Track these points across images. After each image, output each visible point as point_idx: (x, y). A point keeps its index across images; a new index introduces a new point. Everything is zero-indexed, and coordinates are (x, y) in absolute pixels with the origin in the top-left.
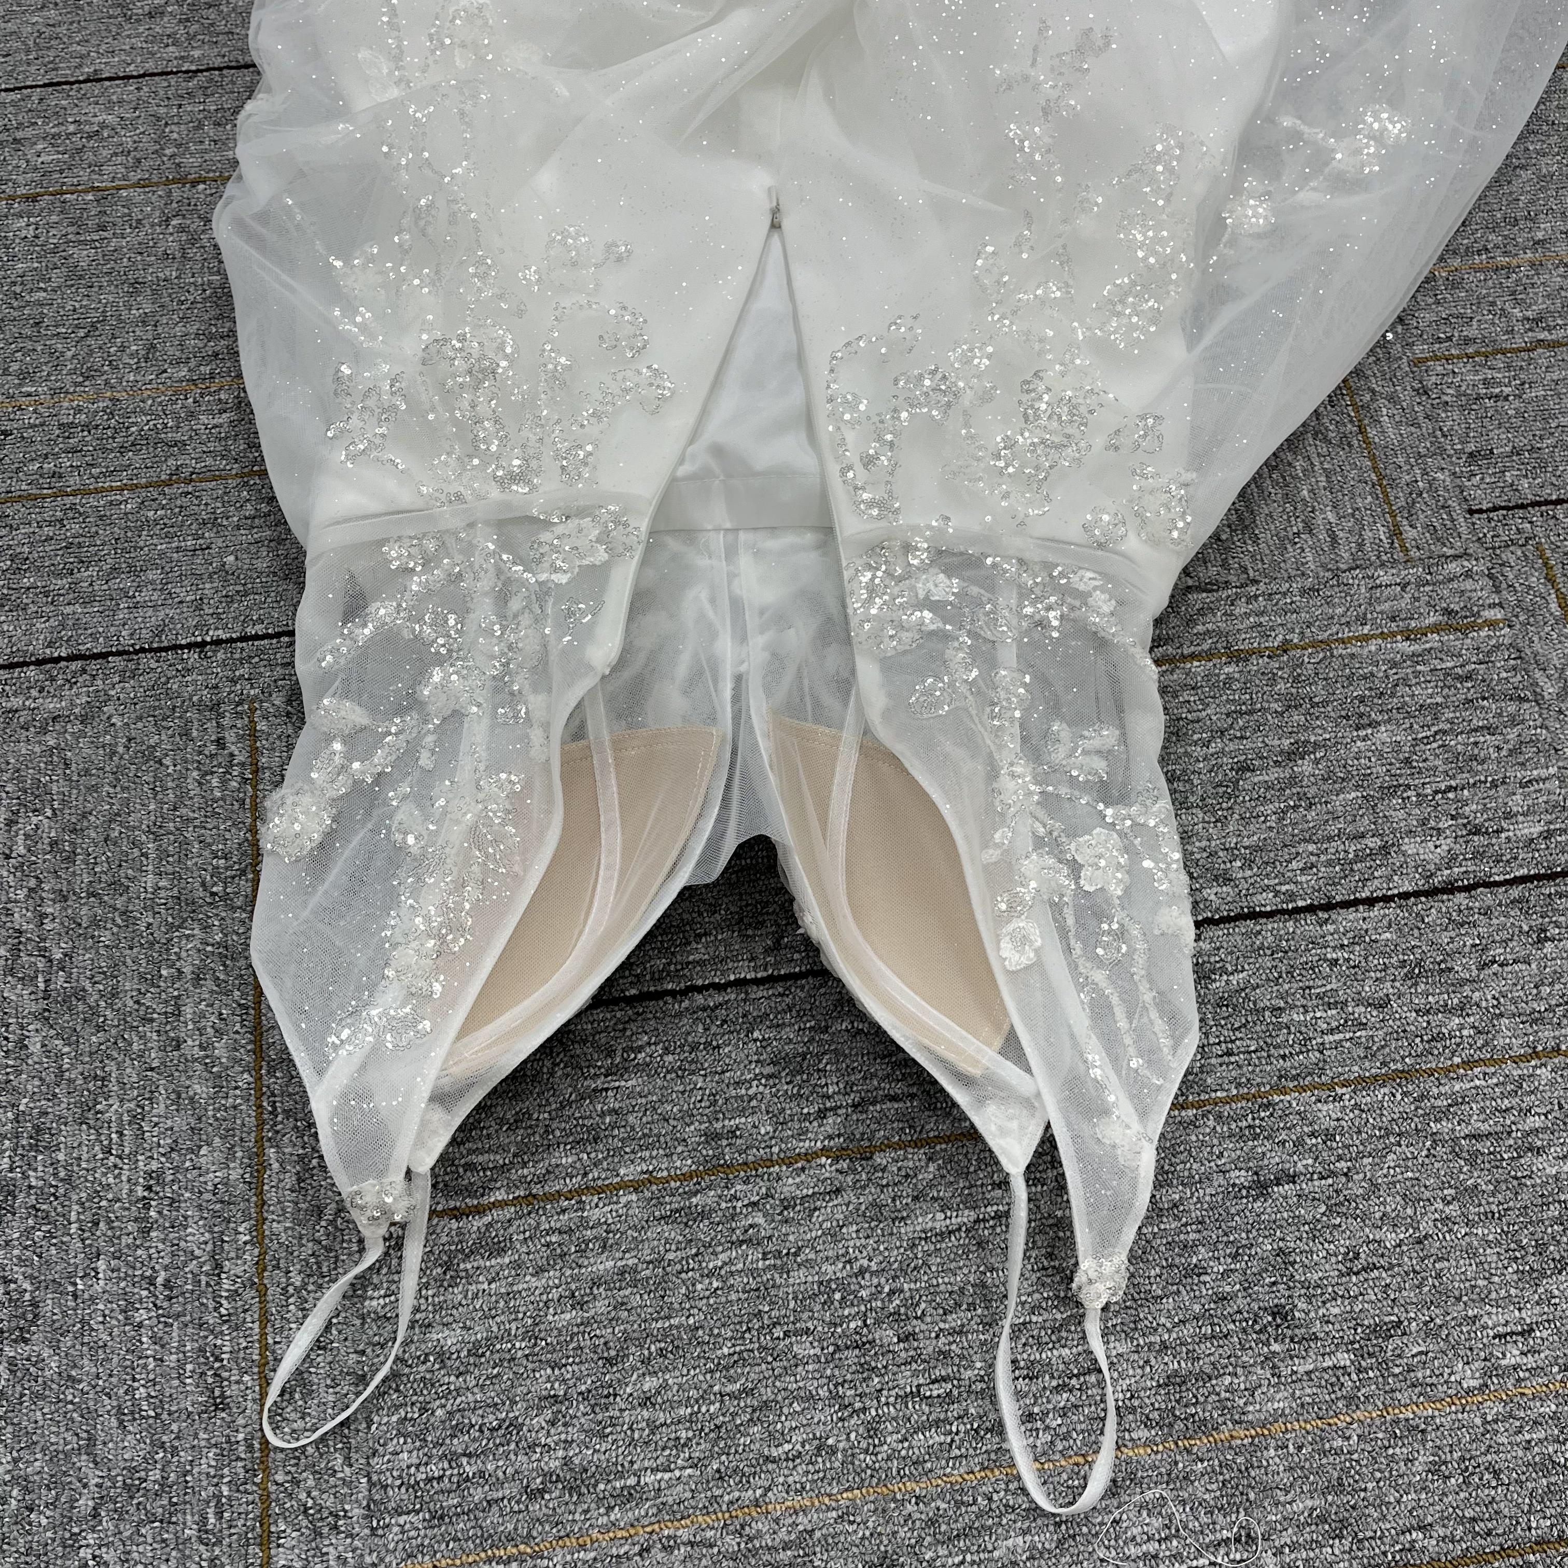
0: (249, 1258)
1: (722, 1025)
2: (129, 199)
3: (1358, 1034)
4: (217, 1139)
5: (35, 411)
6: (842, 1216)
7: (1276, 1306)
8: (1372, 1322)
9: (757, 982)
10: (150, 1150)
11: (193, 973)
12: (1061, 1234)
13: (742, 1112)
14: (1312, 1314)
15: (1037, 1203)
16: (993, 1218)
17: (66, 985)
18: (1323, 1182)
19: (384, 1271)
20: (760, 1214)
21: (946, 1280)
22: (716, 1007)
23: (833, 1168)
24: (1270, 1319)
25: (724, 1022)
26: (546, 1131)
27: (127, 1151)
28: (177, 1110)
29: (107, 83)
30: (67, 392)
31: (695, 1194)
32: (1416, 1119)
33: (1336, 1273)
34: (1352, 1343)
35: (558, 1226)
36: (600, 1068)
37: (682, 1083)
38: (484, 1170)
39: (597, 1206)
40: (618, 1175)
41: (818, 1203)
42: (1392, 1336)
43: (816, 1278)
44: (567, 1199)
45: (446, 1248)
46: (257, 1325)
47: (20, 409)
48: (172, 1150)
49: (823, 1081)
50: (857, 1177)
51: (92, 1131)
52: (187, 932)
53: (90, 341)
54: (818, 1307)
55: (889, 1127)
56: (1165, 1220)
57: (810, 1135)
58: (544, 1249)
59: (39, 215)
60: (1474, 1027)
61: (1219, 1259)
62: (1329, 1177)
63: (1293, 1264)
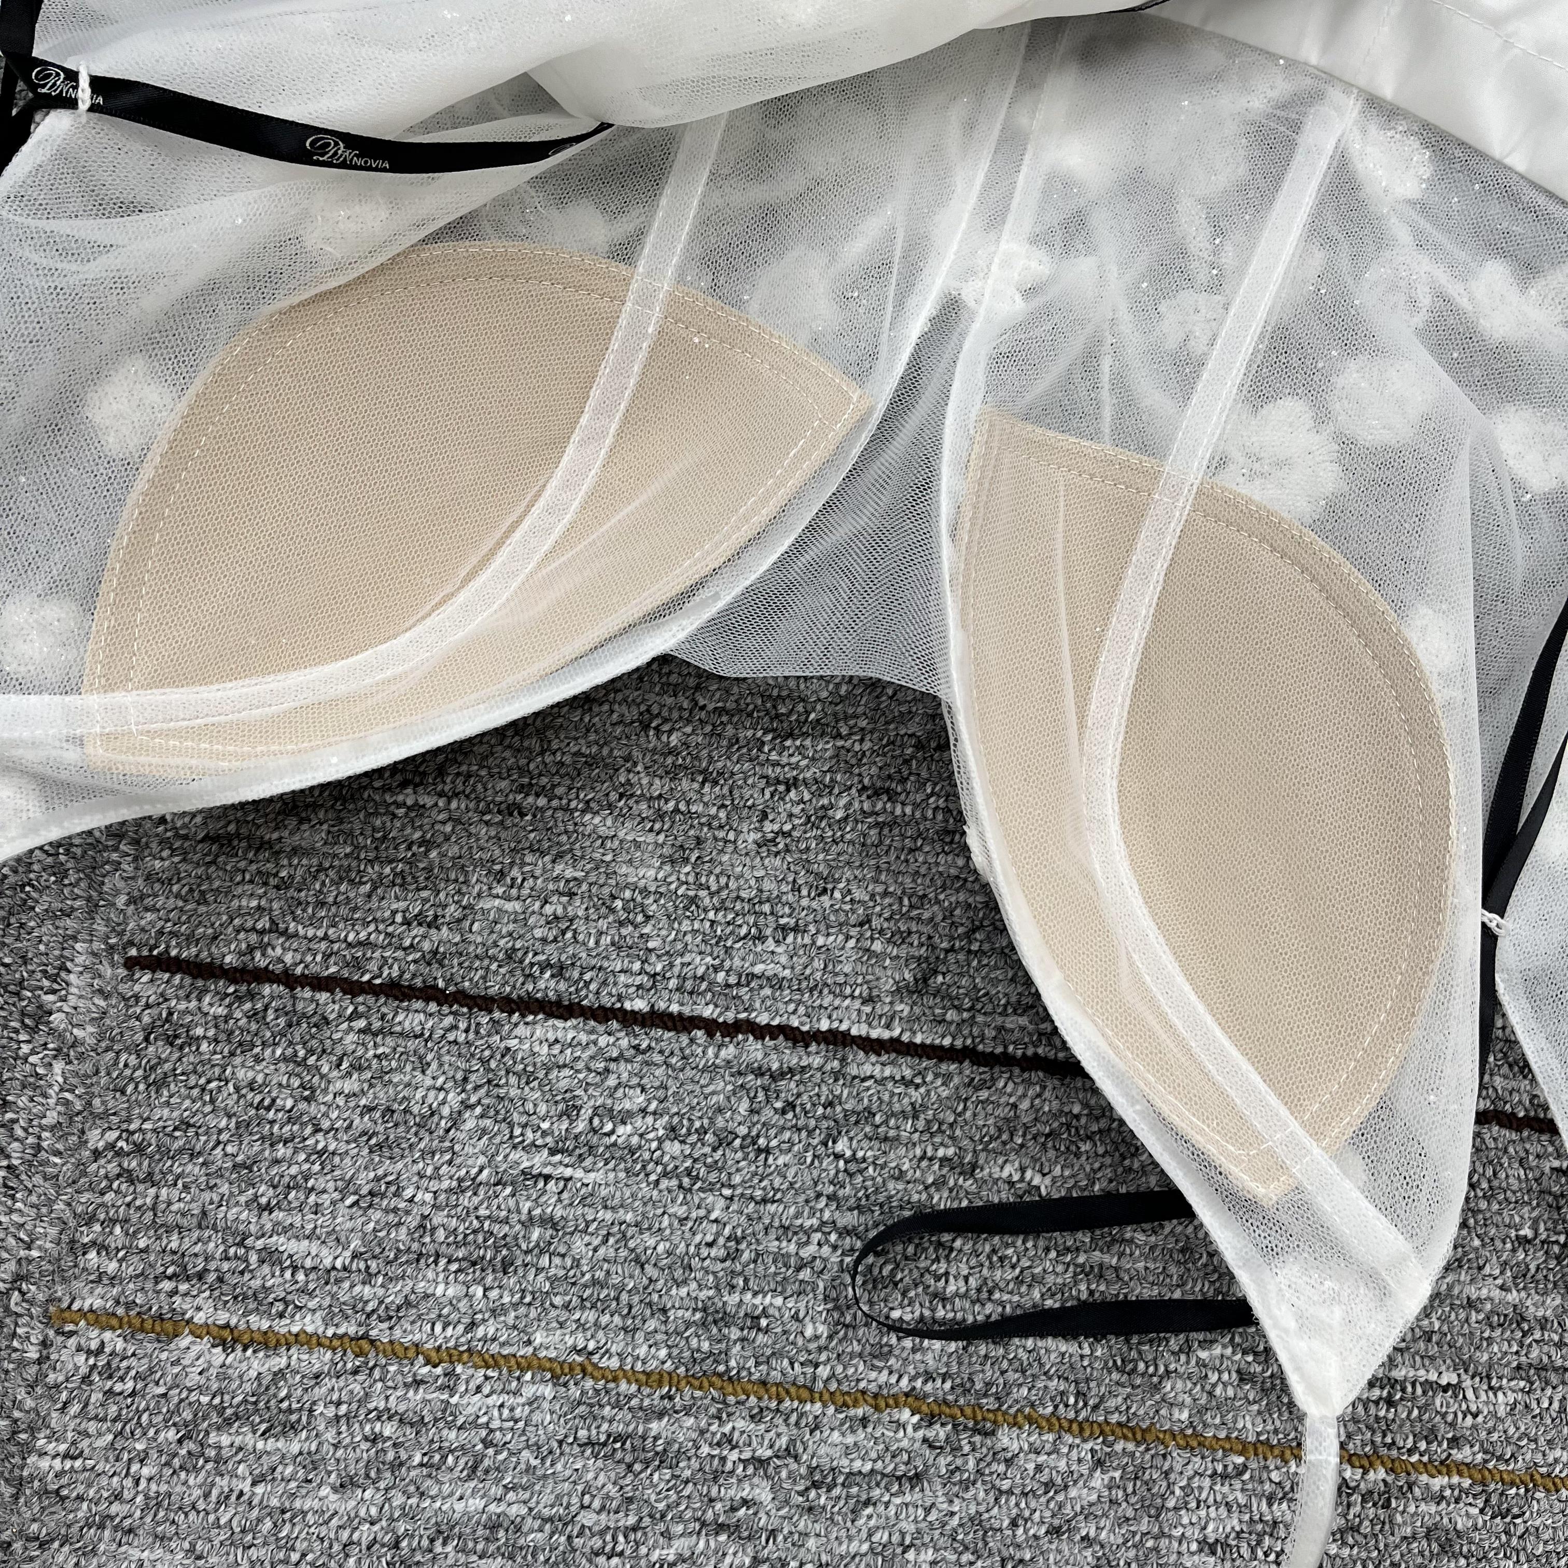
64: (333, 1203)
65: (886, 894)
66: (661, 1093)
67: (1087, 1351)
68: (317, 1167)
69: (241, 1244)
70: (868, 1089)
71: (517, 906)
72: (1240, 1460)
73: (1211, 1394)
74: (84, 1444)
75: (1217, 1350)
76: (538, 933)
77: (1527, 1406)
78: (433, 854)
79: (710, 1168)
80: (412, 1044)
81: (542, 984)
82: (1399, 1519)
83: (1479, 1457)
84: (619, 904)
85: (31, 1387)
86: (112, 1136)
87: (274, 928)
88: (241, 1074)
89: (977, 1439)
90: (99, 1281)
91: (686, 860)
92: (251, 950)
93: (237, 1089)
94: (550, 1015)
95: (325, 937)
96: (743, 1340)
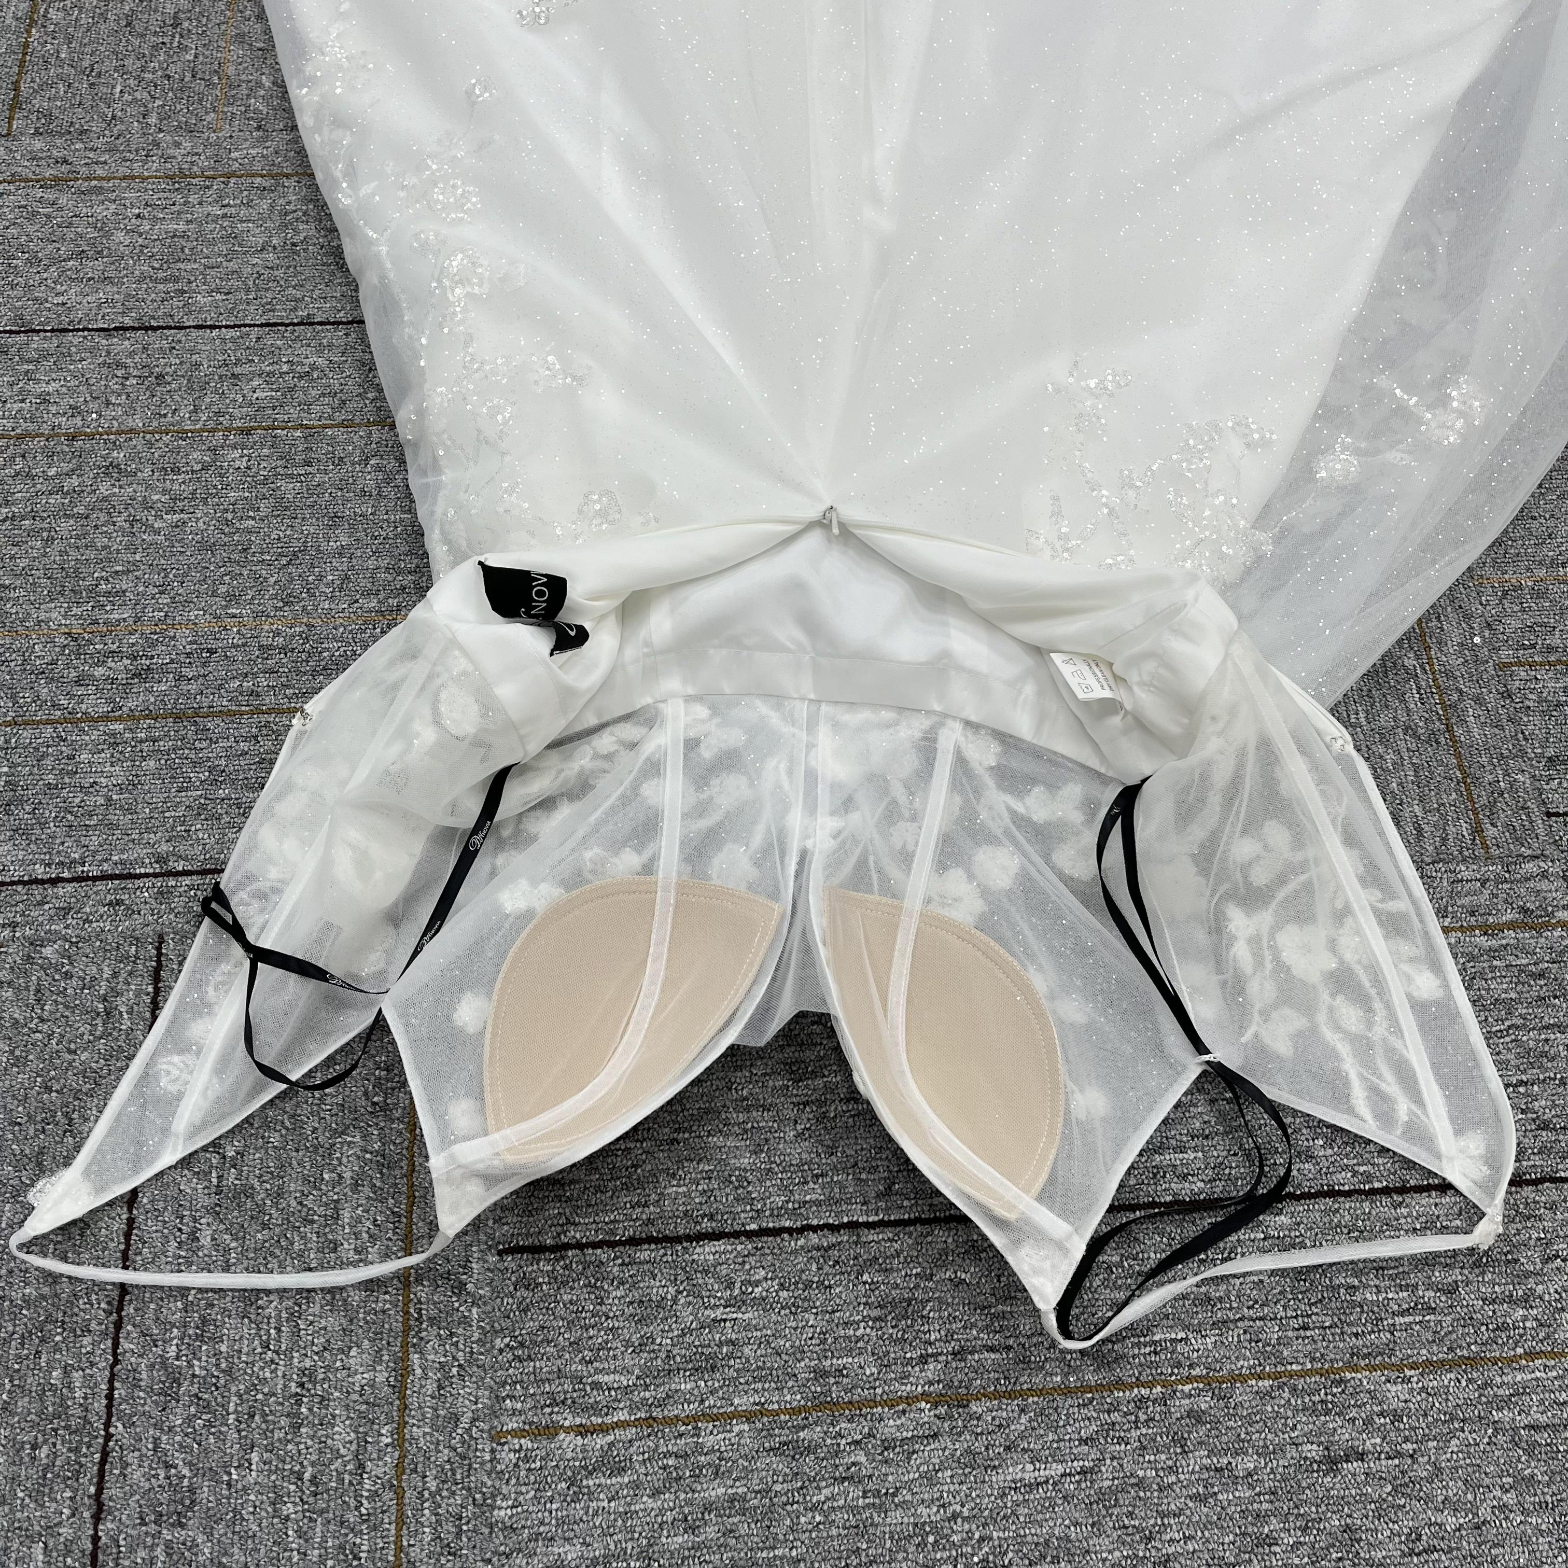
0: (389, 1460)
1: (834, 1266)
2: (333, 438)
3: (1427, 1318)
4: (366, 1342)
5: (238, 632)
6: (938, 1461)
9: (869, 1225)
10: (305, 1348)
11: (352, 1178)
12: (1142, 1494)
13: (849, 1352)
15: (1121, 1462)
16: (1079, 1473)
17: (236, 1182)
18: (1390, 1462)
19: (513, 1481)
20: (862, 1453)
21: (1033, 1531)
22: (830, 1248)
23: (932, 1413)
25: (837, 1262)
26: (668, 1356)
27: (283, 1347)
28: (331, 1311)
29: (319, 328)
30: (268, 616)
31: (803, 1428)
32: (1480, 1407)
33: (1399, 1553)
35: (675, 1450)
36: (719, 1299)
37: (795, 1320)
38: (609, 1389)
39: (711, 1433)
40: (732, 1405)
41: (917, 1446)
43: (912, 1520)
44: (684, 1424)
45: (571, 1464)
46: (393, 1526)
47: (225, 629)
48: (325, 1349)
49: (926, 1328)
50: (954, 1423)
51: (253, 1326)
52: (349, 1139)
53: (291, 569)
54: (912, 1549)
55: (985, 1376)
56: (1240, 1488)
57: (911, 1379)
58: (661, 1471)
59: (252, 448)
60: (1536, 1319)
61: (1289, 1531)
62: (1395, 1457)
63: (1359, 1541)
64: (622, 1353)
65: (862, 1149)
66: (772, 1268)
68: (611, 1337)
69: (581, 1382)
70: (873, 1247)
71: (685, 1189)
73: (1069, 1366)
74: (521, 1498)
76: (697, 1200)
77: (1222, 1342)
78: (639, 1171)
79: (804, 1300)
80: (646, 1267)
81: (704, 1225)
82: (1173, 1410)
83: (1204, 1372)
84: (734, 1178)
85: (489, 1474)
86: (507, 1340)
87: (568, 1222)
88: (565, 1297)
89: (960, 1410)
90: (514, 1414)
91: (762, 1151)
92: (559, 1235)
93: (565, 1305)
94: (711, 1240)
95: (594, 1222)
96: (837, 1383)
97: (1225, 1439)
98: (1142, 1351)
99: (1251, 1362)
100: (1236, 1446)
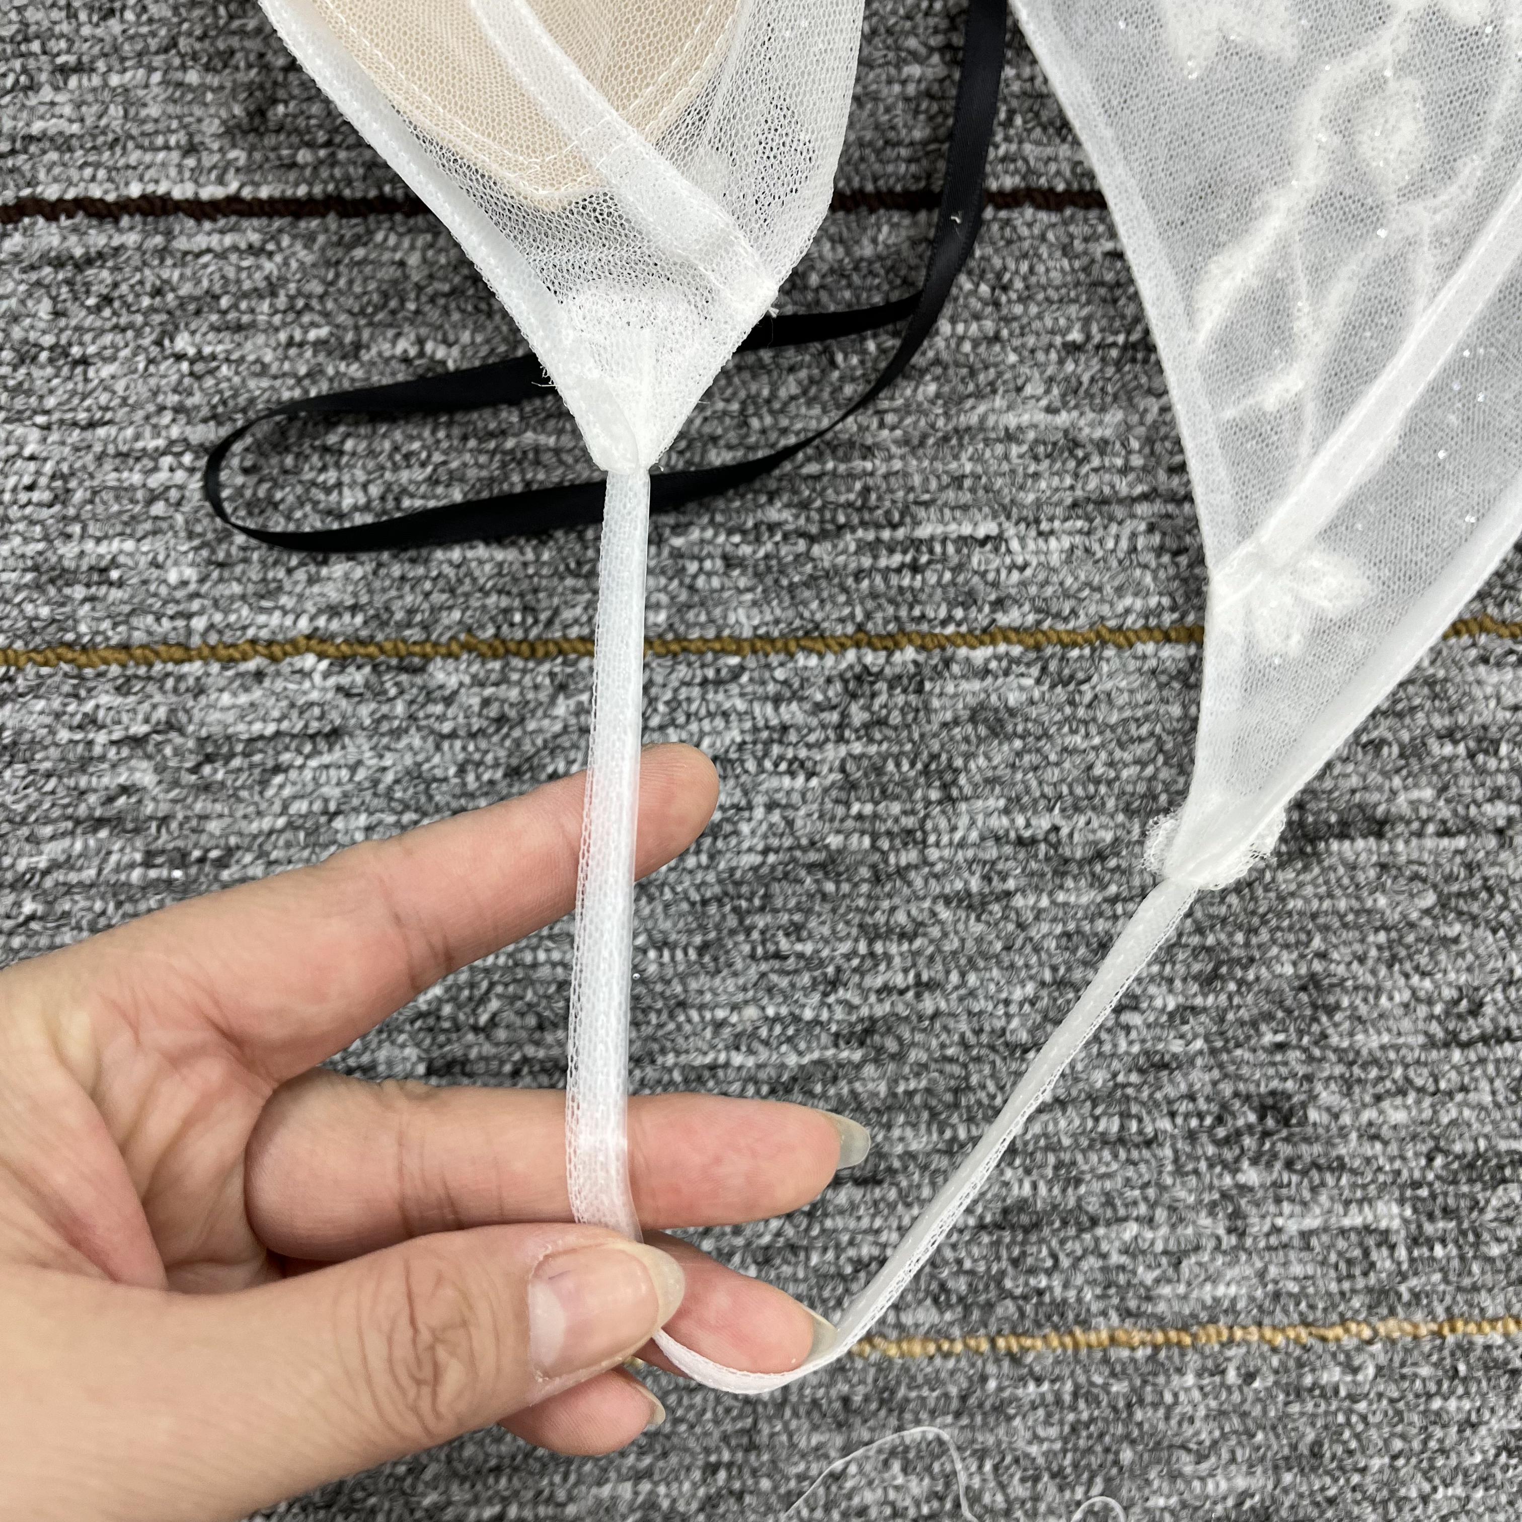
1: (98, 309)
6: (336, 792)
7: (1273, 1093)
8: (1470, 1147)
9: (200, 209)
12: (830, 887)
13: (129, 527)
14: (1346, 1119)
15: (790, 813)
18: (1445, 842)
20: (145, 764)
22: (89, 261)
23: (332, 681)
24: (1252, 1118)
25: (107, 300)
33: (1421, 1039)
34: (1416, 1185)
41: (286, 757)
42: (1504, 1181)
49: (331, 477)
50: (385, 709)
55: (475, 603)
56: (1070, 883)
57: (284, 600)
61: (1171, 981)
62: (1460, 832)
63: (1331, 1010)
67: (530, 556)
70: (205, 266)
72: (734, 661)
73: (692, 588)
75: (695, 534)
77: (1087, 550)
82: (936, 703)
83: (1031, 619)
89: (404, 678)
96: (92, 599)
97: (1052, 775)
98: (883, 562)
99: (1153, 601)
100: (1079, 791)
